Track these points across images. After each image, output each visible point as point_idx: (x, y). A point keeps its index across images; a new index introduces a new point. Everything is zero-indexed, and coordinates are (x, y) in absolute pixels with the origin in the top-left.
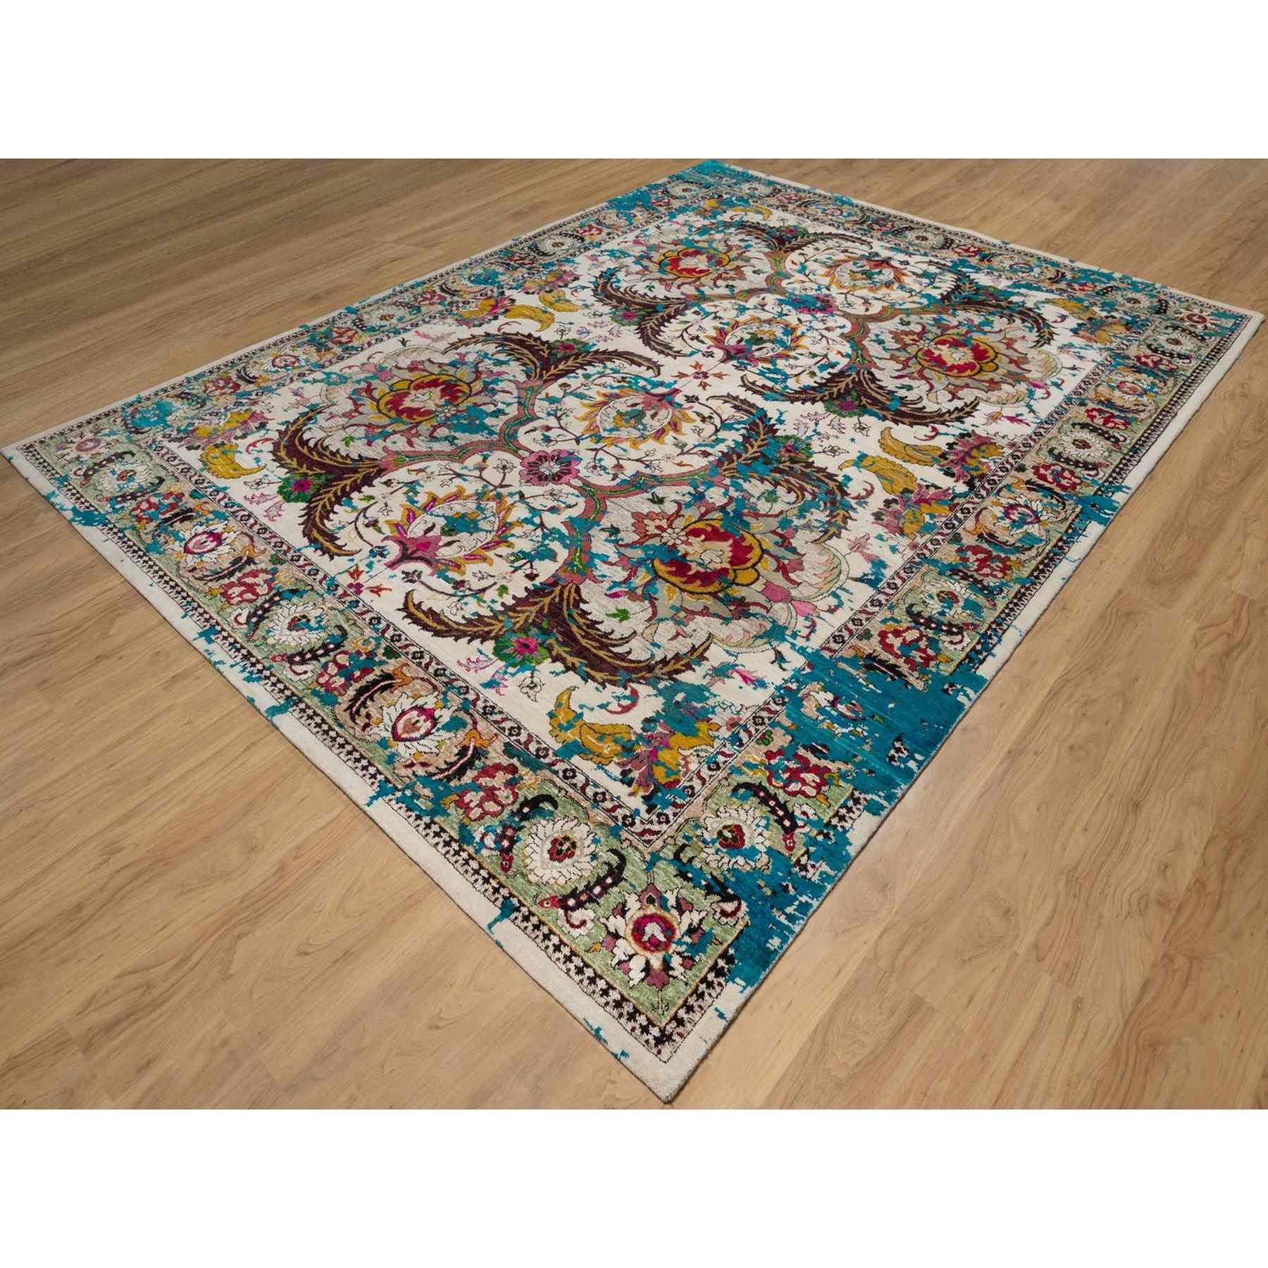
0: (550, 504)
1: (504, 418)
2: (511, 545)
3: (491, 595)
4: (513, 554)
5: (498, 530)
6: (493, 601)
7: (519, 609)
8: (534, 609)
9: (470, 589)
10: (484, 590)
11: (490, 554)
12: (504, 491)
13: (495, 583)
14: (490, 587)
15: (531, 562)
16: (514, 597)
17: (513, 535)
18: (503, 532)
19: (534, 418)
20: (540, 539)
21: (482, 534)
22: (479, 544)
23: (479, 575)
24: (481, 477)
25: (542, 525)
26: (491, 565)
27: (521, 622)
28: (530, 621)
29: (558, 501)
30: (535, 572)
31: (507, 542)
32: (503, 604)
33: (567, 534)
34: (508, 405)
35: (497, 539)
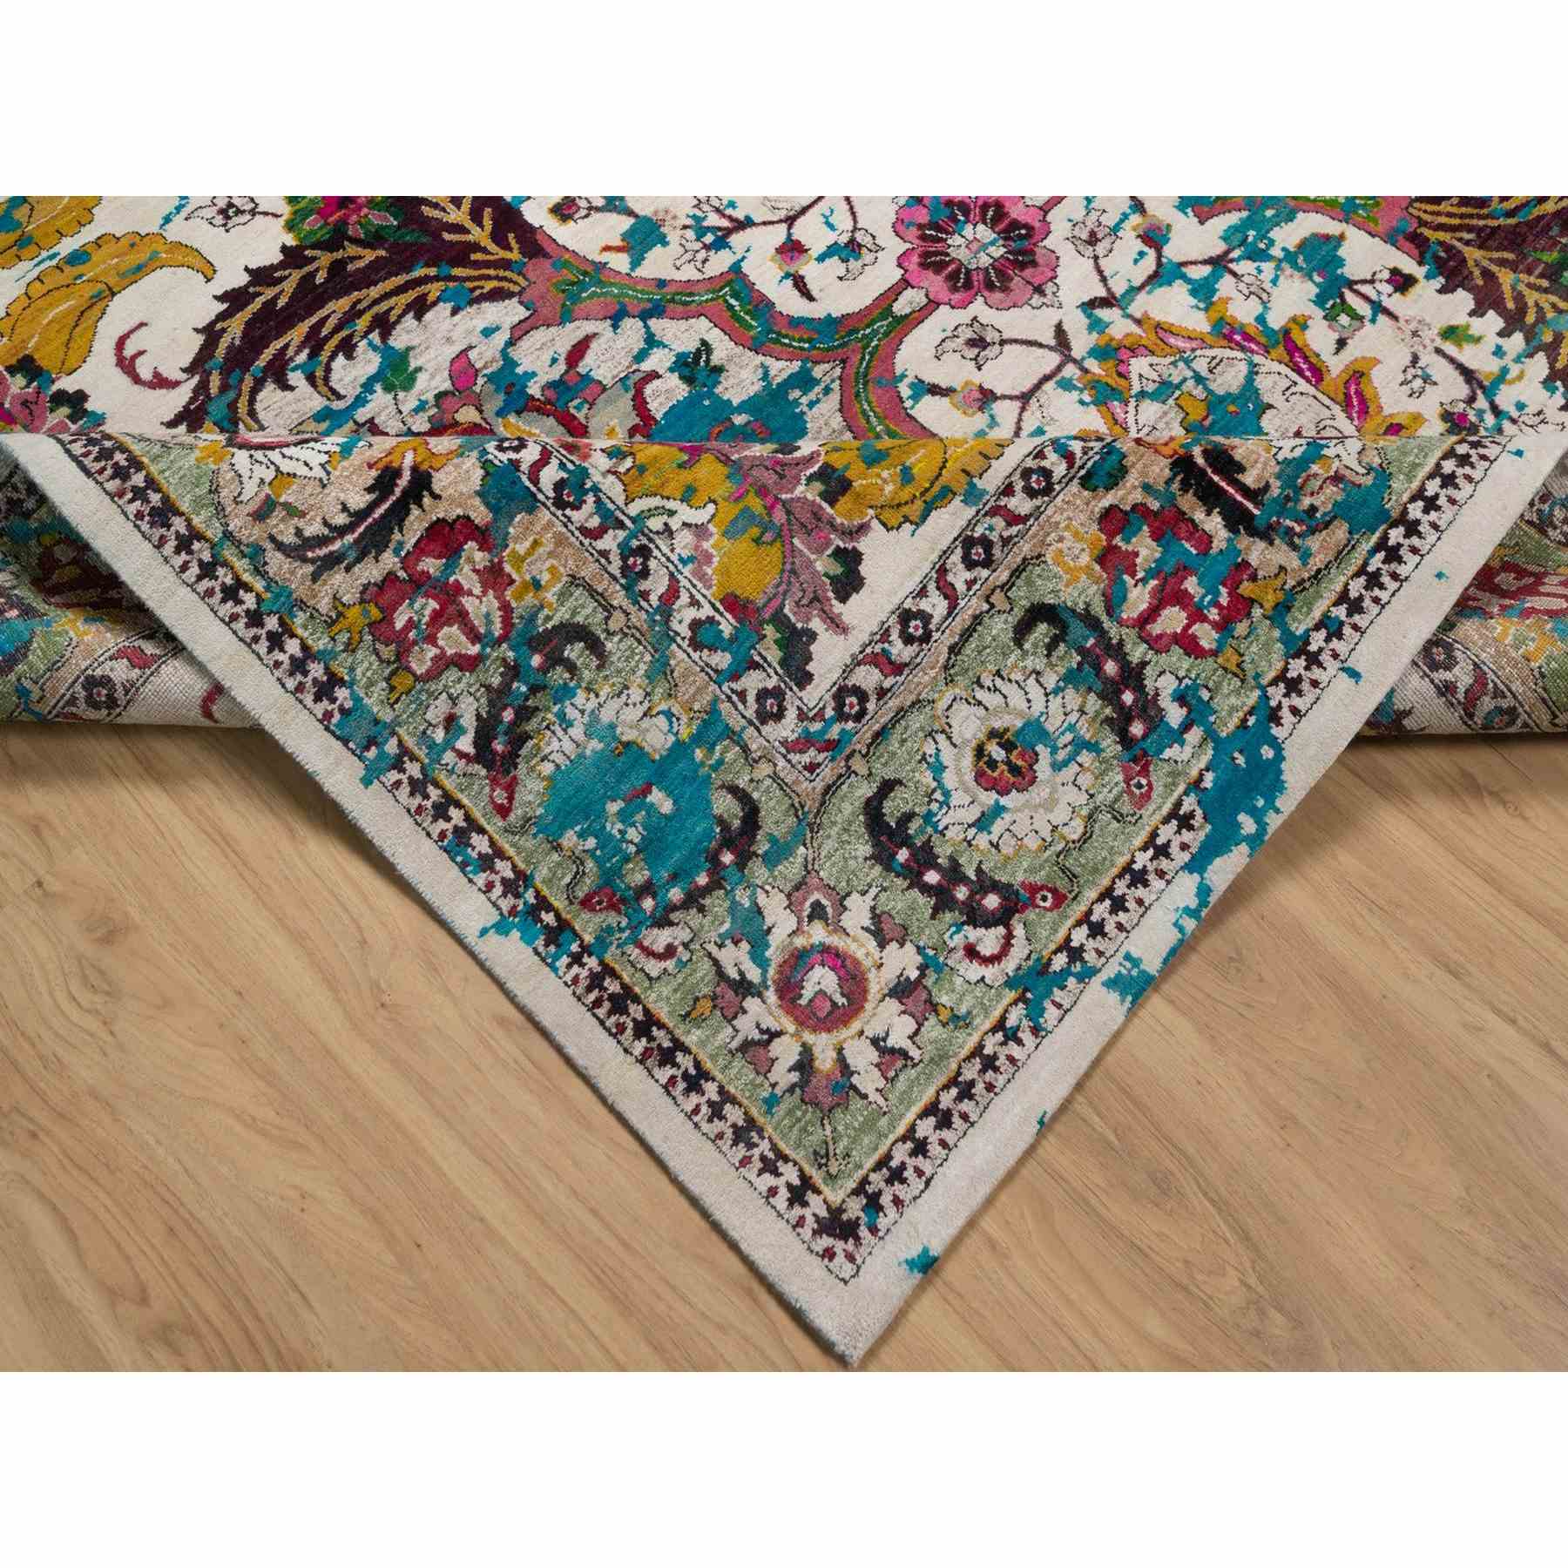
0: (1130, 243)
1: (723, 347)
2: (1302, 323)
3: (1479, 359)
4: (1330, 317)
5: (1243, 349)
6: (1499, 352)
7: (1511, 305)
8: (1506, 278)
9: (1471, 400)
10: (1468, 374)
11: (1336, 365)
12: (1081, 343)
13: (1438, 351)
14: (1452, 360)
15: (1351, 284)
16: (1477, 312)
17: (1261, 319)
18: (1247, 337)
19: (736, 276)
20: (1269, 268)
21: (1262, 383)
22: (1303, 385)
23: (1418, 383)
24: (1025, 398)
25: (1219, 263)
26: (1377, 361)
27: (1554, 299)
28: (1545, 283)
29: (1115, 230)
30: (1386, 275)
31: (1286, 332)
32: (1502, 334)
33: (1245, 214)
34: (651, 341)
35: (1280, 350)
